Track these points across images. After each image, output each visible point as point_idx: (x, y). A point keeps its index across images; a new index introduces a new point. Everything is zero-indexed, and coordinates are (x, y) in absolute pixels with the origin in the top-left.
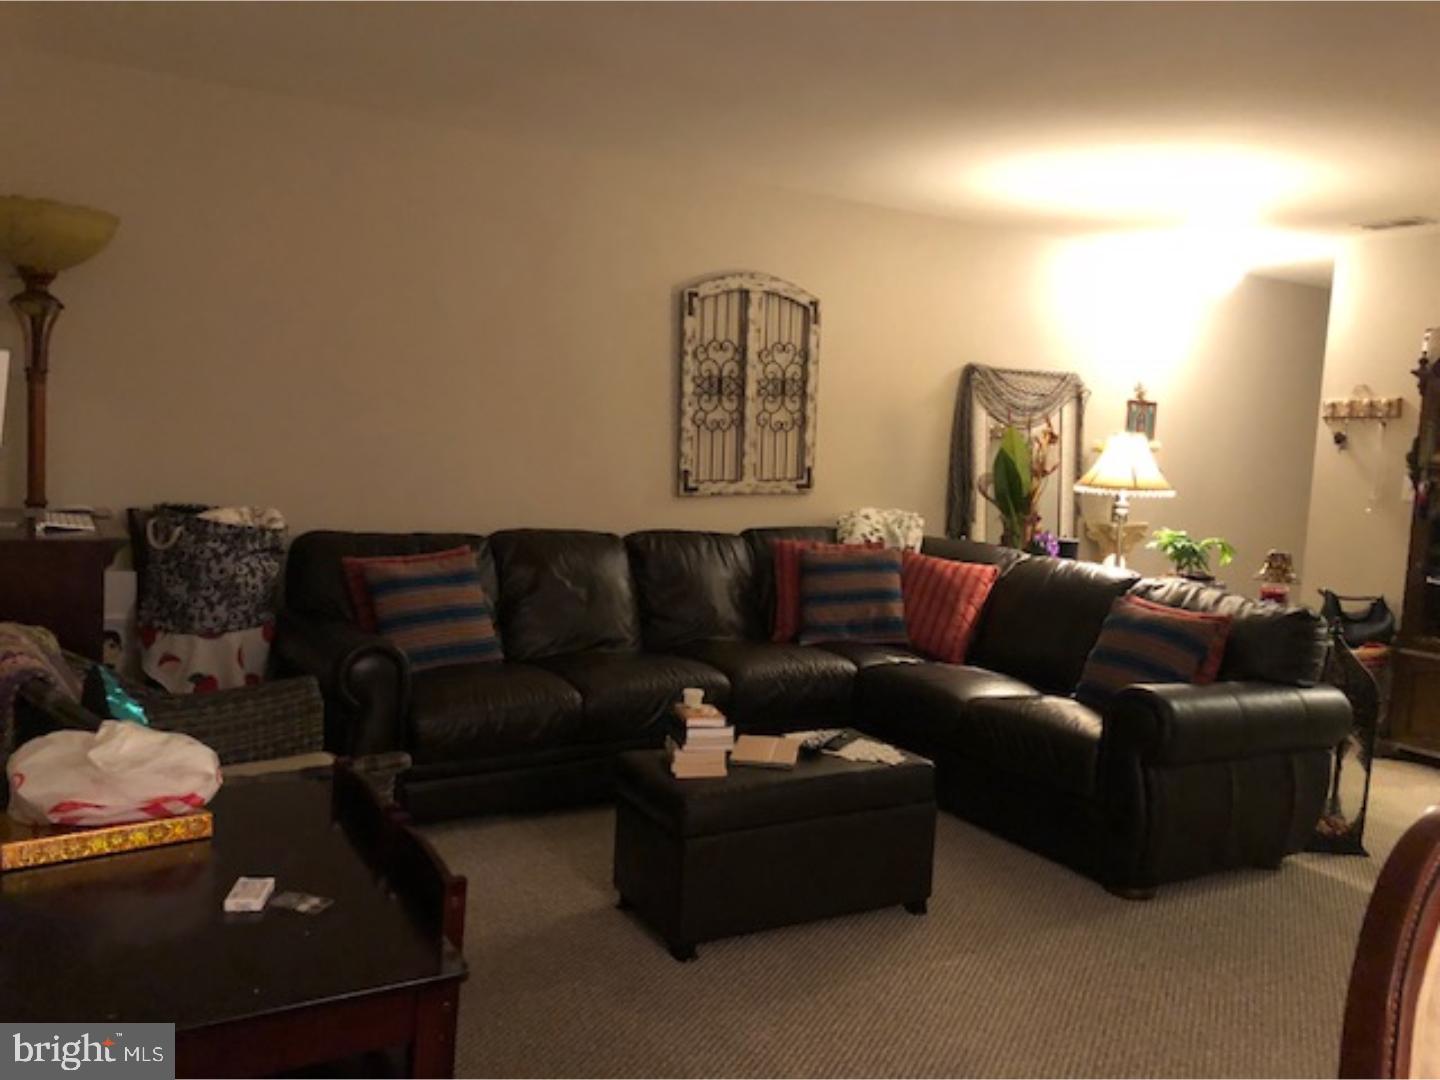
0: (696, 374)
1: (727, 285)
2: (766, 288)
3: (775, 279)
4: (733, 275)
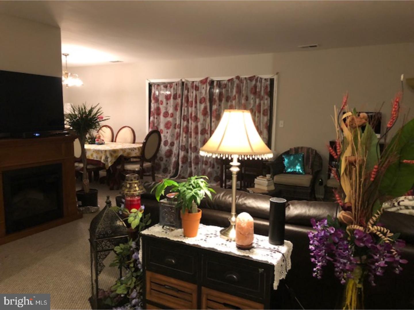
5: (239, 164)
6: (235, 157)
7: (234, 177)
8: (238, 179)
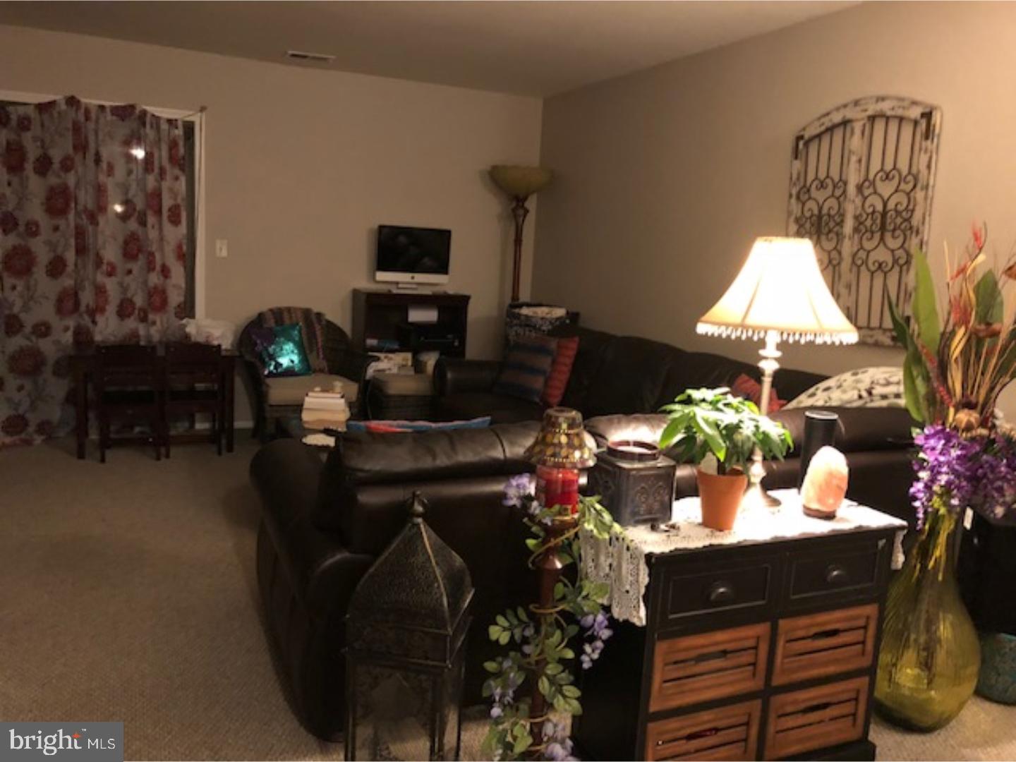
0: (799, 214)
1: (831, 120)
2: (870, 112)
3: (882, 99)
4: (838, 109)
5: (778, 354)
6: (773, 339)
7: (767, 381)
8: (774, 385)
